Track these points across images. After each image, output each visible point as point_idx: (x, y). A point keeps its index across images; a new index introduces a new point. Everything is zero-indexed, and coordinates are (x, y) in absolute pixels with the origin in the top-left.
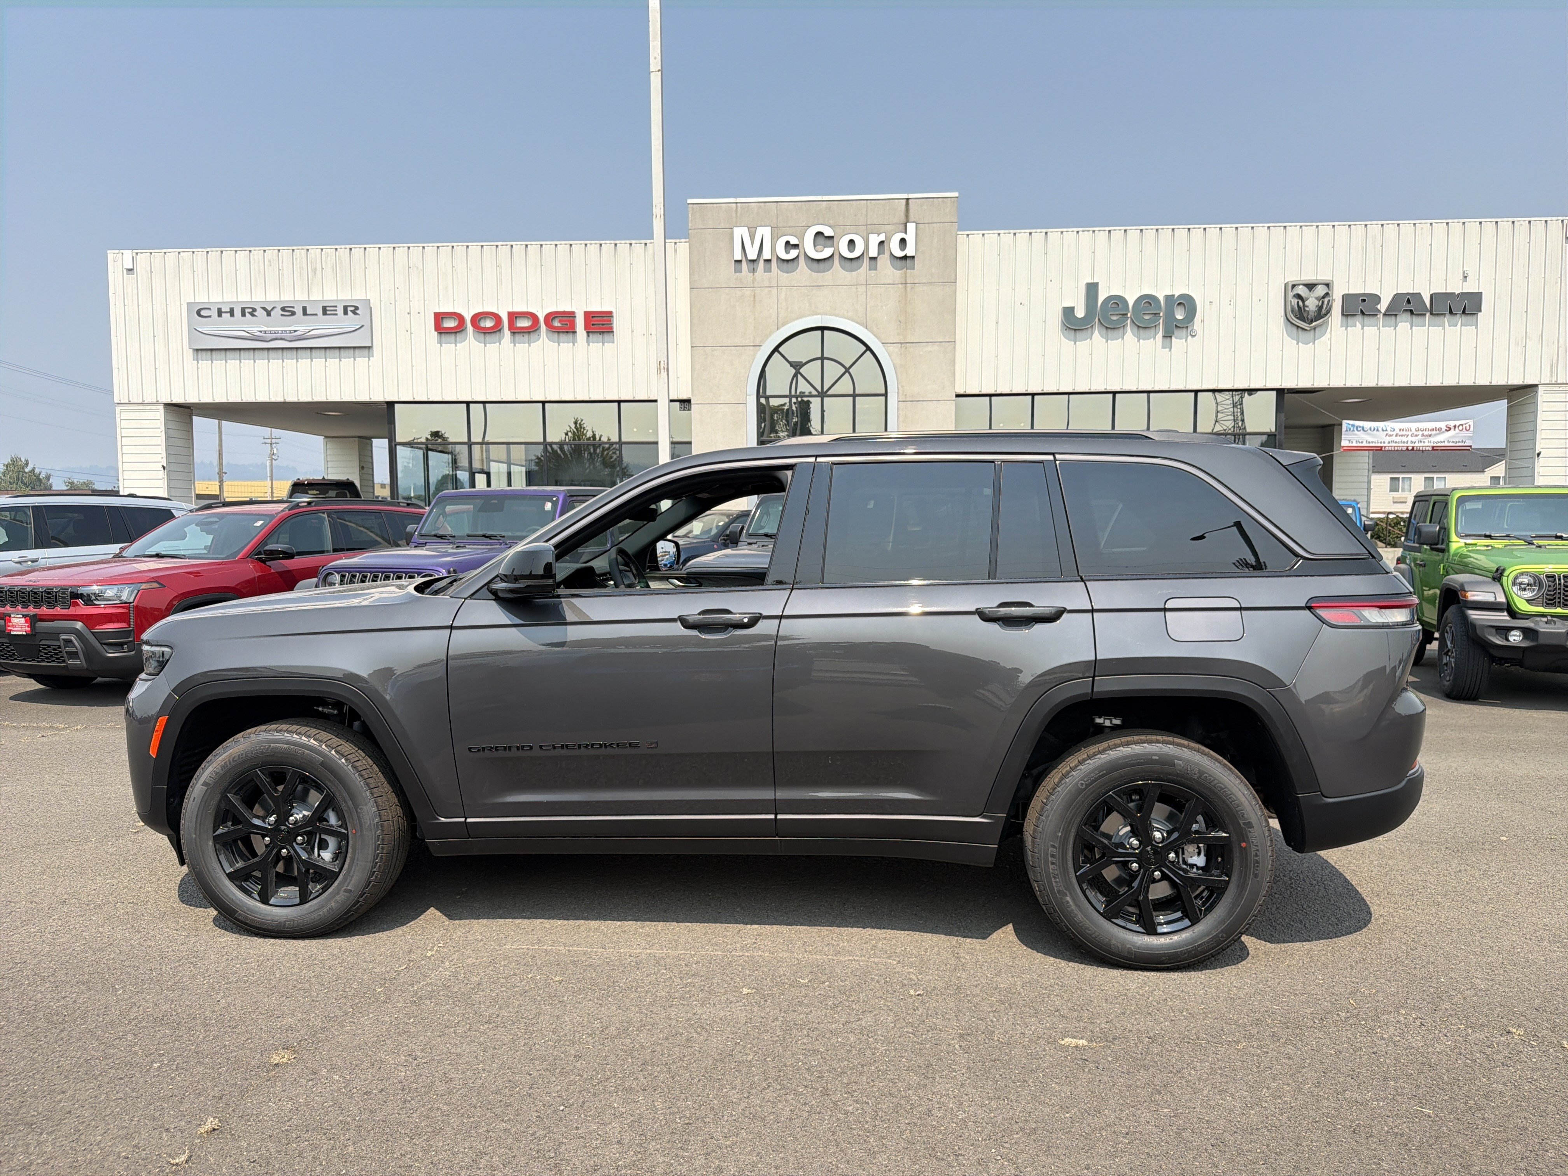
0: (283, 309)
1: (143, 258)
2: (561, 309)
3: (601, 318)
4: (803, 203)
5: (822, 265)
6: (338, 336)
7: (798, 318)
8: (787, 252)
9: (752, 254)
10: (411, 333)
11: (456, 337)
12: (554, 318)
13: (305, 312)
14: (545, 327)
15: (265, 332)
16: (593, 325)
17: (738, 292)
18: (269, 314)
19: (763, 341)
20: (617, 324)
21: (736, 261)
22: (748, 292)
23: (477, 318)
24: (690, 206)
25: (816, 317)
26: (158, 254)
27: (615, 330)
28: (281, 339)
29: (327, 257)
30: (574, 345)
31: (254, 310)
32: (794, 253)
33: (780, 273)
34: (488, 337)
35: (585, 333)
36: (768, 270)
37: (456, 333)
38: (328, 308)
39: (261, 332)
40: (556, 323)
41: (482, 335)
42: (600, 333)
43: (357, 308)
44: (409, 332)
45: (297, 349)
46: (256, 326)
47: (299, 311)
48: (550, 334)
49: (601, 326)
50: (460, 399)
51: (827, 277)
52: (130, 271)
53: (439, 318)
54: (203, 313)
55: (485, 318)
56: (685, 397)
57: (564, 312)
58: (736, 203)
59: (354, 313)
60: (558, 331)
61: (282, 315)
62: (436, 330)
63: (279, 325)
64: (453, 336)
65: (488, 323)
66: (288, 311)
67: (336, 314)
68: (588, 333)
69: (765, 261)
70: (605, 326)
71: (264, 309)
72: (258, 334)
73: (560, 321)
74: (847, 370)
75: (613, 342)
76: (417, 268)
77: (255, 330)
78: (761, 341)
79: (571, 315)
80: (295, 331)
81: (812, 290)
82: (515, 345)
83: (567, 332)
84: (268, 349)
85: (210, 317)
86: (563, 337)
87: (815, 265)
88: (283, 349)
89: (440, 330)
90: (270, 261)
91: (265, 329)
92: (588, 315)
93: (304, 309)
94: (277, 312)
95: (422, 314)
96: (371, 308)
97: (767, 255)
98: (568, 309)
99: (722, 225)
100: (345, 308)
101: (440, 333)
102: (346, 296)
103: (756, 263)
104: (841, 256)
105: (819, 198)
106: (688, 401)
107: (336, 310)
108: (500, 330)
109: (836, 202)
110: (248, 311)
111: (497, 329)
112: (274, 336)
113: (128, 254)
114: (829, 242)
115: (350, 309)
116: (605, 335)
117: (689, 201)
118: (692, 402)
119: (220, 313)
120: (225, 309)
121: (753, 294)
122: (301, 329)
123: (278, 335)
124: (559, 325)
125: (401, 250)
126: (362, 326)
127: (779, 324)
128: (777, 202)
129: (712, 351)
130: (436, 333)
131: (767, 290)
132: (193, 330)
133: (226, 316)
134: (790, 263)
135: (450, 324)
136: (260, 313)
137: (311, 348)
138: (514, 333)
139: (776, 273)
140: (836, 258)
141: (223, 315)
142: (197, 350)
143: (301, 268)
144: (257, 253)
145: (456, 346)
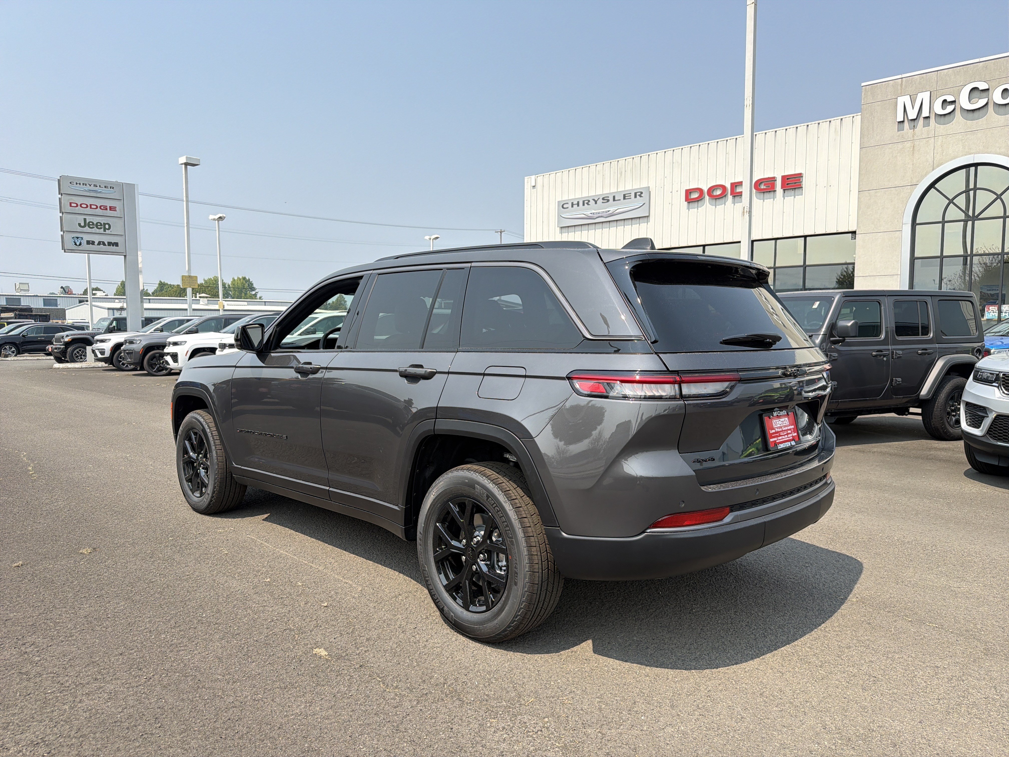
0: (603, 199)
1: (540, 179)
2: (766, 176)
3: (794, 179)
4: (961, 67)
5: (976, 113)
6: (631, 212)
7: (951, 159)
8: (943, 108)
9: (912, 114)
10: (672, 205)
11: (698, 204)
12: (761, 183)
13: (614, 200)
14: (755, 191)
15: (594, 213)
16: (787, 184)
17: (900, 146)
18: (596, 203)
19: (919, 181)
20: (805, 182)
21: (899, 122)
22: (908, 145)
23: (711, 190)
24: (863, 87)
25: (969, 156)
26: (546, 175)
27: (803, 186)
28: (602, 217)
29: (628, 164)
30: (774, 200)
31: (589, 201)
32: (950, 108)
33: (937, 125)
34: (718, 201)
35: (782, 190)
36: (926, 125)
37: (698, 201)
38: (626, 195)
39: (591, 213)
40: (762, 187)
41: (714, 200)
42: (793, 189)
43: (642, 193)
44: (671, 204)
45: (609, 221)
46: (588, 211)
47: (611, 199)
48: (758, 194)
49: (794, 184)
50: (698, 244)
51: (981, 122)
52: (534, 187)
53: (688, 192)
54: (565, 206)
55: (717, 189)
56: (854, 230)
57: (769, 178)
58: (902, 78)
59: (640, 196)
60: (764, 192)
61: (603, 202)
62: (686, 201)
63: (601, 208)
64: (696, 203)
65: (718, 192)
66: (606, 200)
67: (630, 198)
68: (784, 190)
69: (925, 118)
70: (797, 184)
71: (594, 200)
72: (590, 215)
73: (764, 185)
74: (999, 197)
75: (802, 195)
76: (678, 162)
77: (588, 213)
78: (918, 181)
79: (773, 179)
80: (609, 211)
81: (966, 135)
82: (734, 205)
83: (770, 192)
84: (595, 223)
85: (568, 208)
86: (767, 195)
87: (970, 115)
88: (602, 222)
89: (689, 200)
90: (599, 171)
91: (594, 211)
92: (785, 179)
93: (614, 197)
94: (601, 201)
95: (679, 192)
96: (650, 192)
97: (925, 113)
98: (771, 175)
99: (889, 97)
100: (636, 194)
101: (689, 203)
102: (637, 186)
103: (916, 121)
104: (995, 104)
105: (977, 60)
106: (854, 233)
107: (630, 196)
108: (725, 196)
109: (993, 61)
110: (586, 202)
111: (723, 195)
112: (598, 215)
113: (533, 177)
114: (984, 94)
115: (638, 194)
116: (797, 190)
117: (863, 84)
118: (857, 233)
119: (573, 205)
120: (575, 202)
121: (912, 145)
122: (612, 209)
123: (600, 215)
124: (765, 187)
125: (669, 153)
126: (644, 204)
127: (935, 166)
128: (937, 71)
129: (876, 193)
130: (686, 202)
131: (924, 141)
132: (560, 216)
133: (575, 206)
134: (947, 117)
135: (695, 195)
136: (593, 202)
137: (617, 221)
138: (734, 196)
139: (933, 126)
140: (991, 106)
141: (574, 206)
142: (562, 227)
143: (615, 173)
144: (593, 167)
145: (698, 209)
